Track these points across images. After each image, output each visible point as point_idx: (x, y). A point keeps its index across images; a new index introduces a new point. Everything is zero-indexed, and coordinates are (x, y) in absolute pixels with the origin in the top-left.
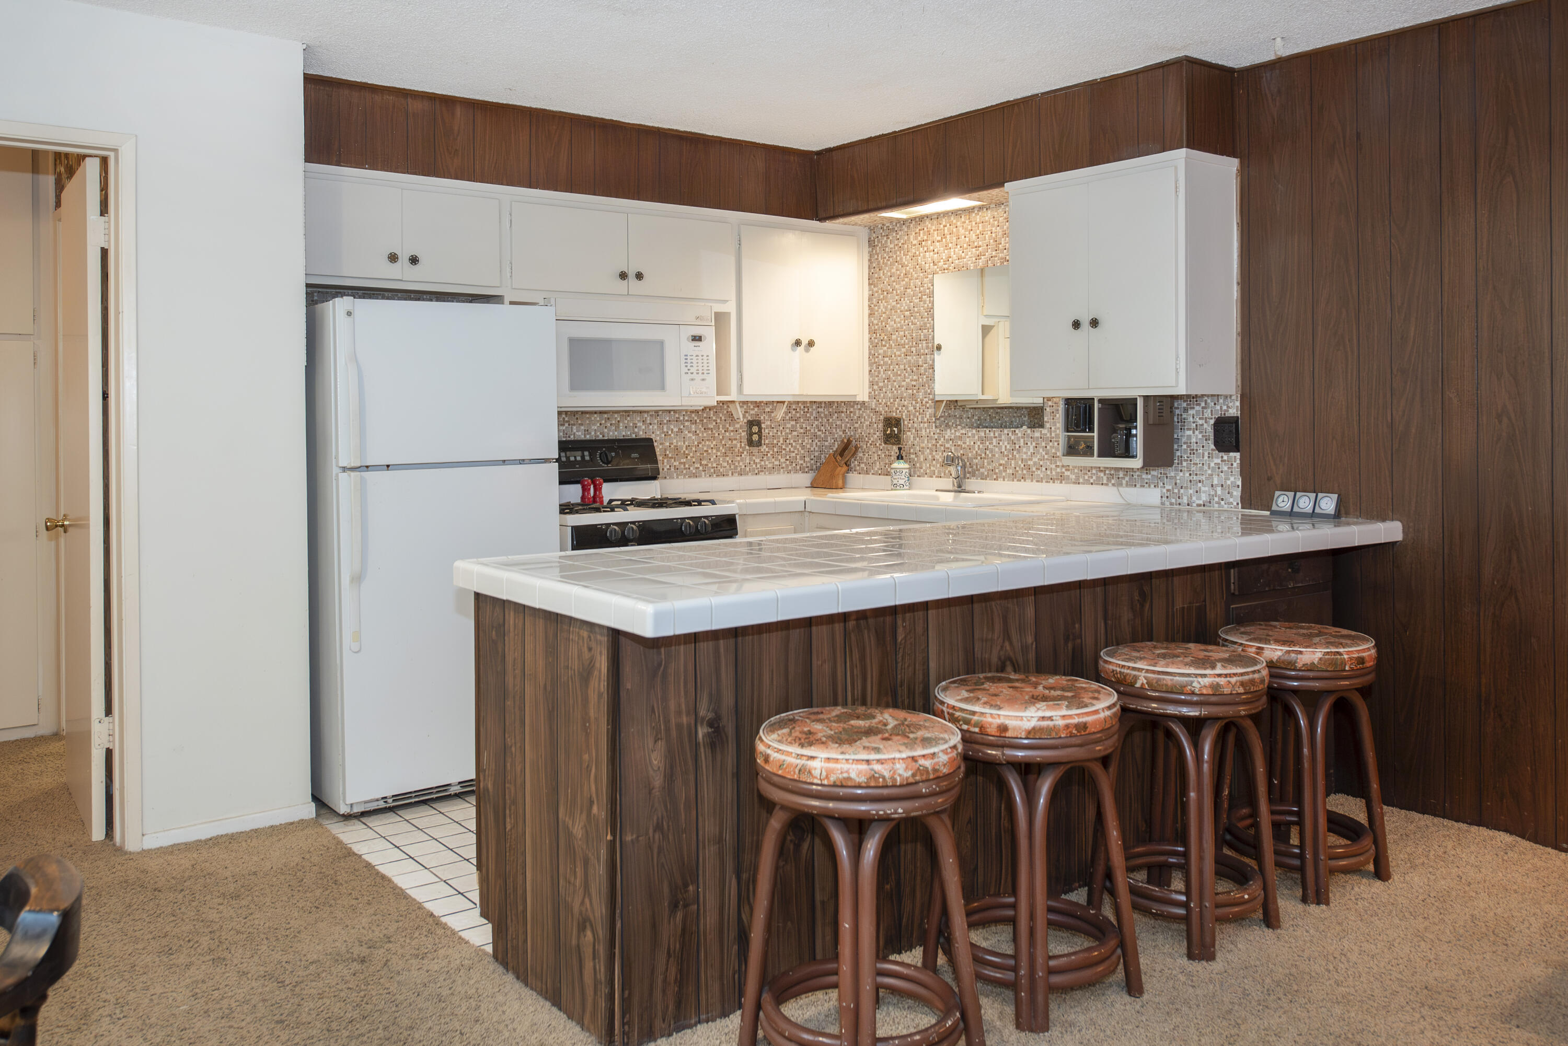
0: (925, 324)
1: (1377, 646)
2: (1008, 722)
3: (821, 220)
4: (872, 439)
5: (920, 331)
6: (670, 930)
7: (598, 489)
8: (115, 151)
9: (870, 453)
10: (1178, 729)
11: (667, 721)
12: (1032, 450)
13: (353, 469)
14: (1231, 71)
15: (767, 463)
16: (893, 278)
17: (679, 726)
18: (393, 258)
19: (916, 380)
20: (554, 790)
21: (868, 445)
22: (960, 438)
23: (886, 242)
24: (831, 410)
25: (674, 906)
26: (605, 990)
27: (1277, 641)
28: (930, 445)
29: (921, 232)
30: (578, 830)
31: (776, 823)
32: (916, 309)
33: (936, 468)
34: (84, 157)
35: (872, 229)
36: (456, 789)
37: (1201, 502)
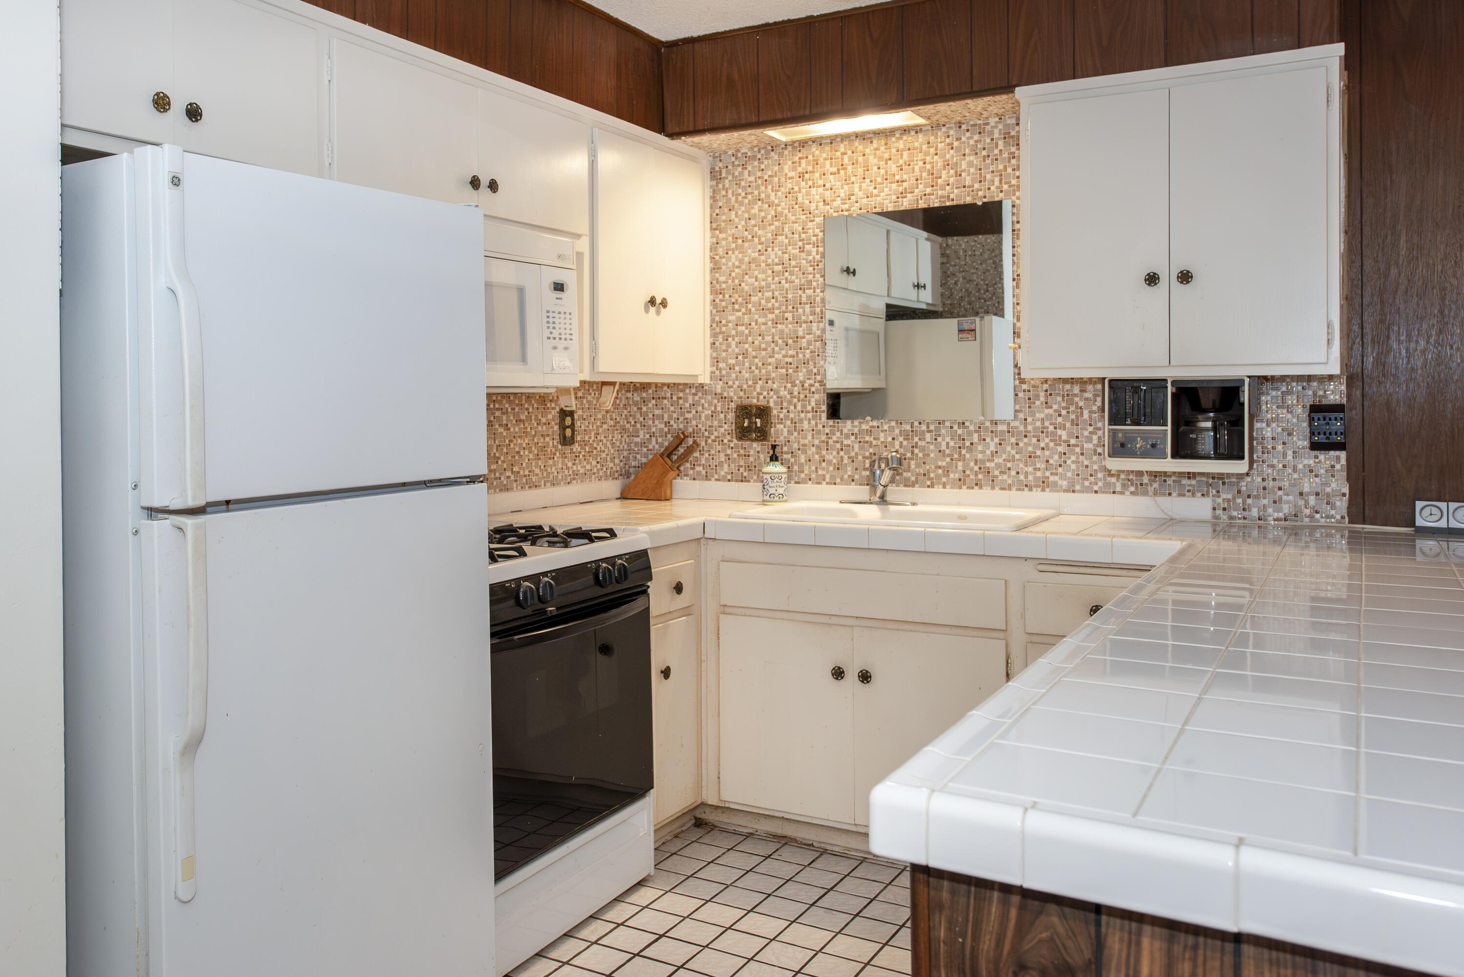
0: (810, 282)
4: (716, 434)
5: (800, 292)
9: (713, 452)
12: (993, 448)
15: (579, 468)
16: (753, 222)
19: (792, 356)
21: (710, 441)
23: (741, 174)
24: (644, 395)
28: (817, 442)
29: (803, 161)
32: (793, 263)
35: (717, 156)
37: (1281, 515)
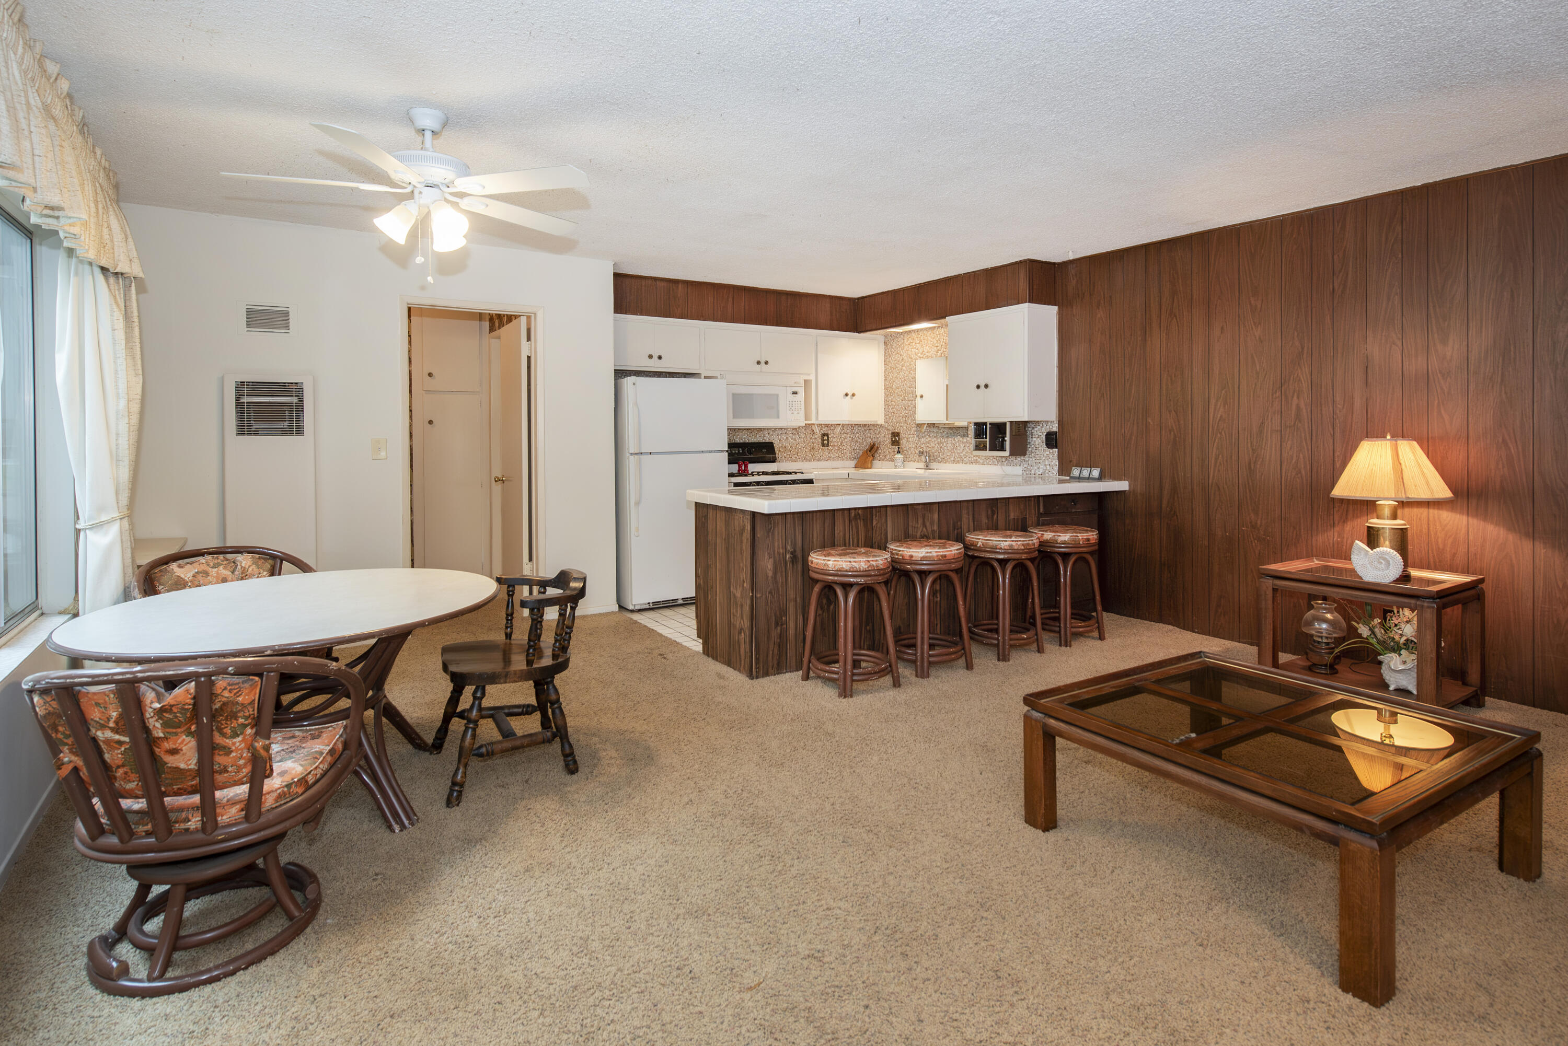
0: (911, 384)
1: (1099, 533)
2: (914, 554)
3: (859, 332)
4: (885, 443)
5: (909, 388)
6: (775, 633)
7: (746, 466)
8: (535, 314)
9: (884, 450)
10: (996, 564)
11: (774, 551)
12: (962, 448)
13: (636, 454)
14: (1054, 264)
15: (832, 455)
16: (896, 362)
17: (779, 553)
18: (651, 357)
19: (907, 413)
20: (729, 579)
21: (884, 446)
22: (928, 442)
23: (893, 343)
24: (865, 428)
25: (777, 624)
26: (748, 654)
27: (1051, 531)
28: (913, 446)
29: (910, 338)
30: (738, 595)
31: (817, 589)
32: (907, 377)
33: (917, 457)
34: (520, 316)
35: (886, 336)
36: (680, 602)
37: (1040, 473)
